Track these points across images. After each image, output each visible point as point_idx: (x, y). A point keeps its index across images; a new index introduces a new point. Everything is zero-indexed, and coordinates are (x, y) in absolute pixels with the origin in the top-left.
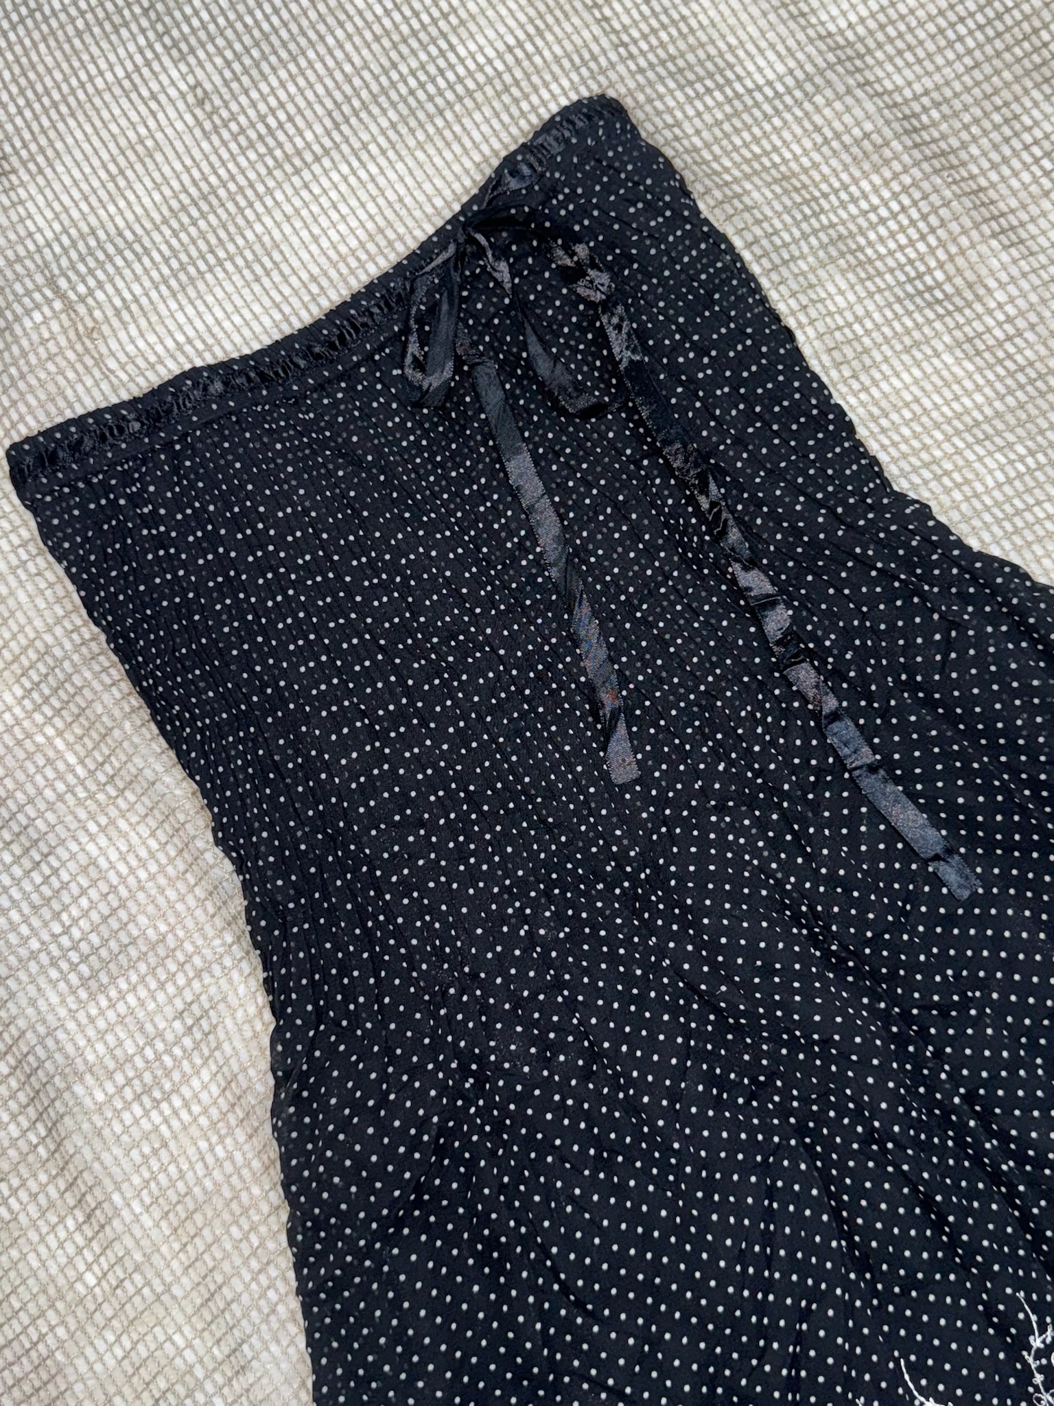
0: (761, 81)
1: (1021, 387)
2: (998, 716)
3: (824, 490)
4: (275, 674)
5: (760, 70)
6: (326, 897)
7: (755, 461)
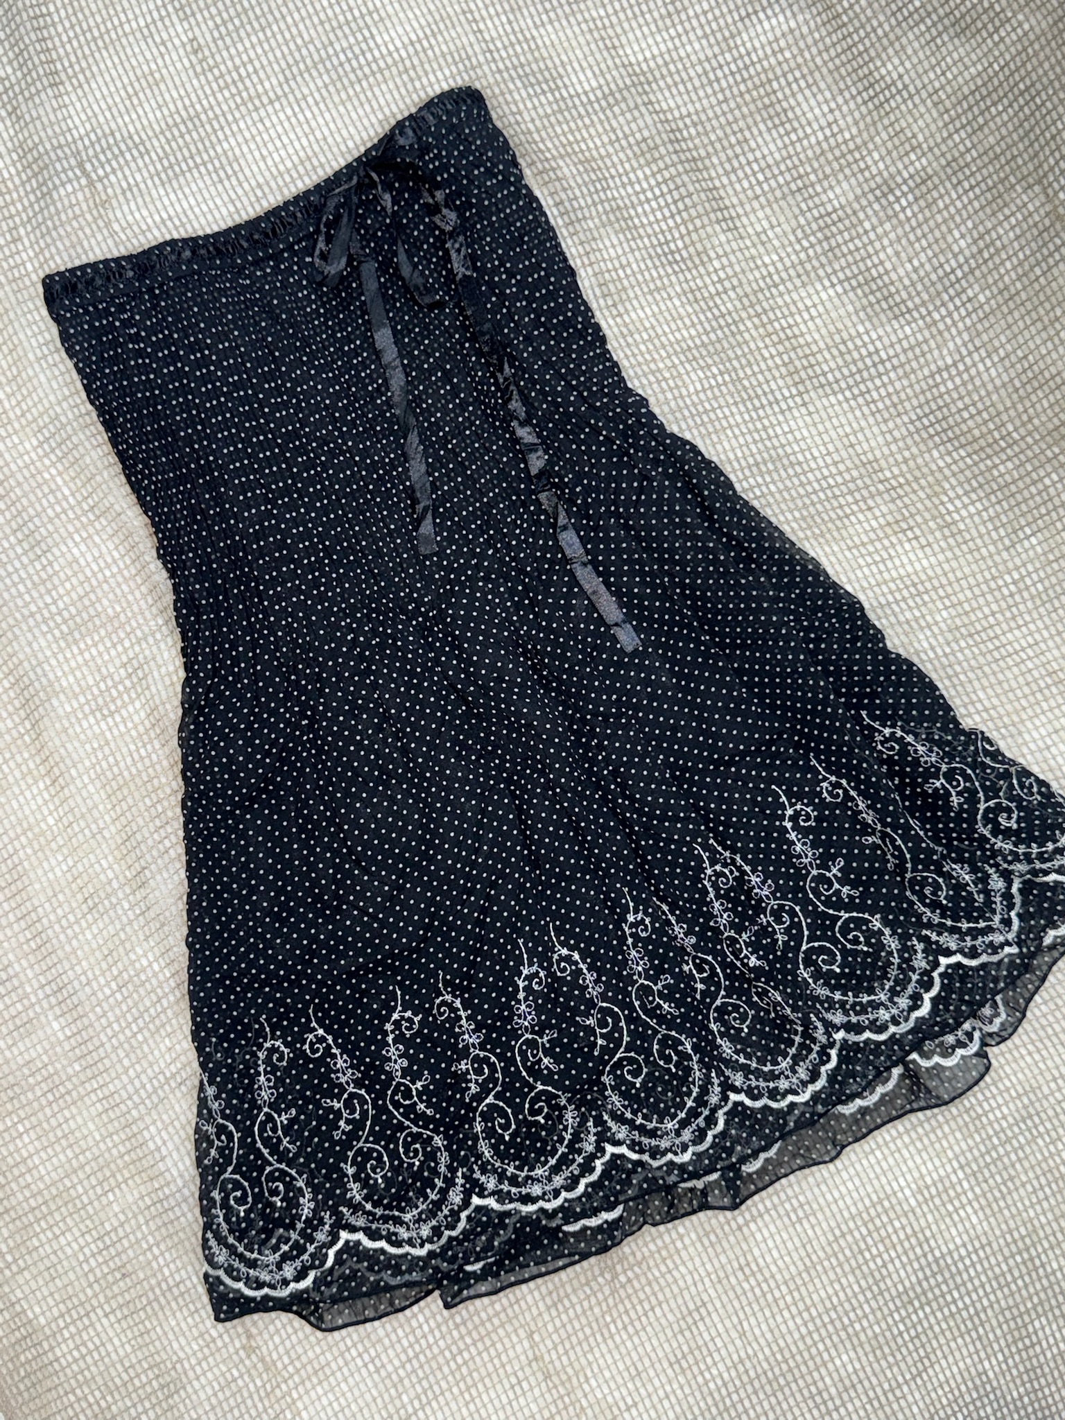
0: (580, 91)
1: (721, 327)
2: (666, 539)
3: (578, 379)
4: (207, 451)
5: (580, 82)
6: (226, 599)
7: (537, 354)
